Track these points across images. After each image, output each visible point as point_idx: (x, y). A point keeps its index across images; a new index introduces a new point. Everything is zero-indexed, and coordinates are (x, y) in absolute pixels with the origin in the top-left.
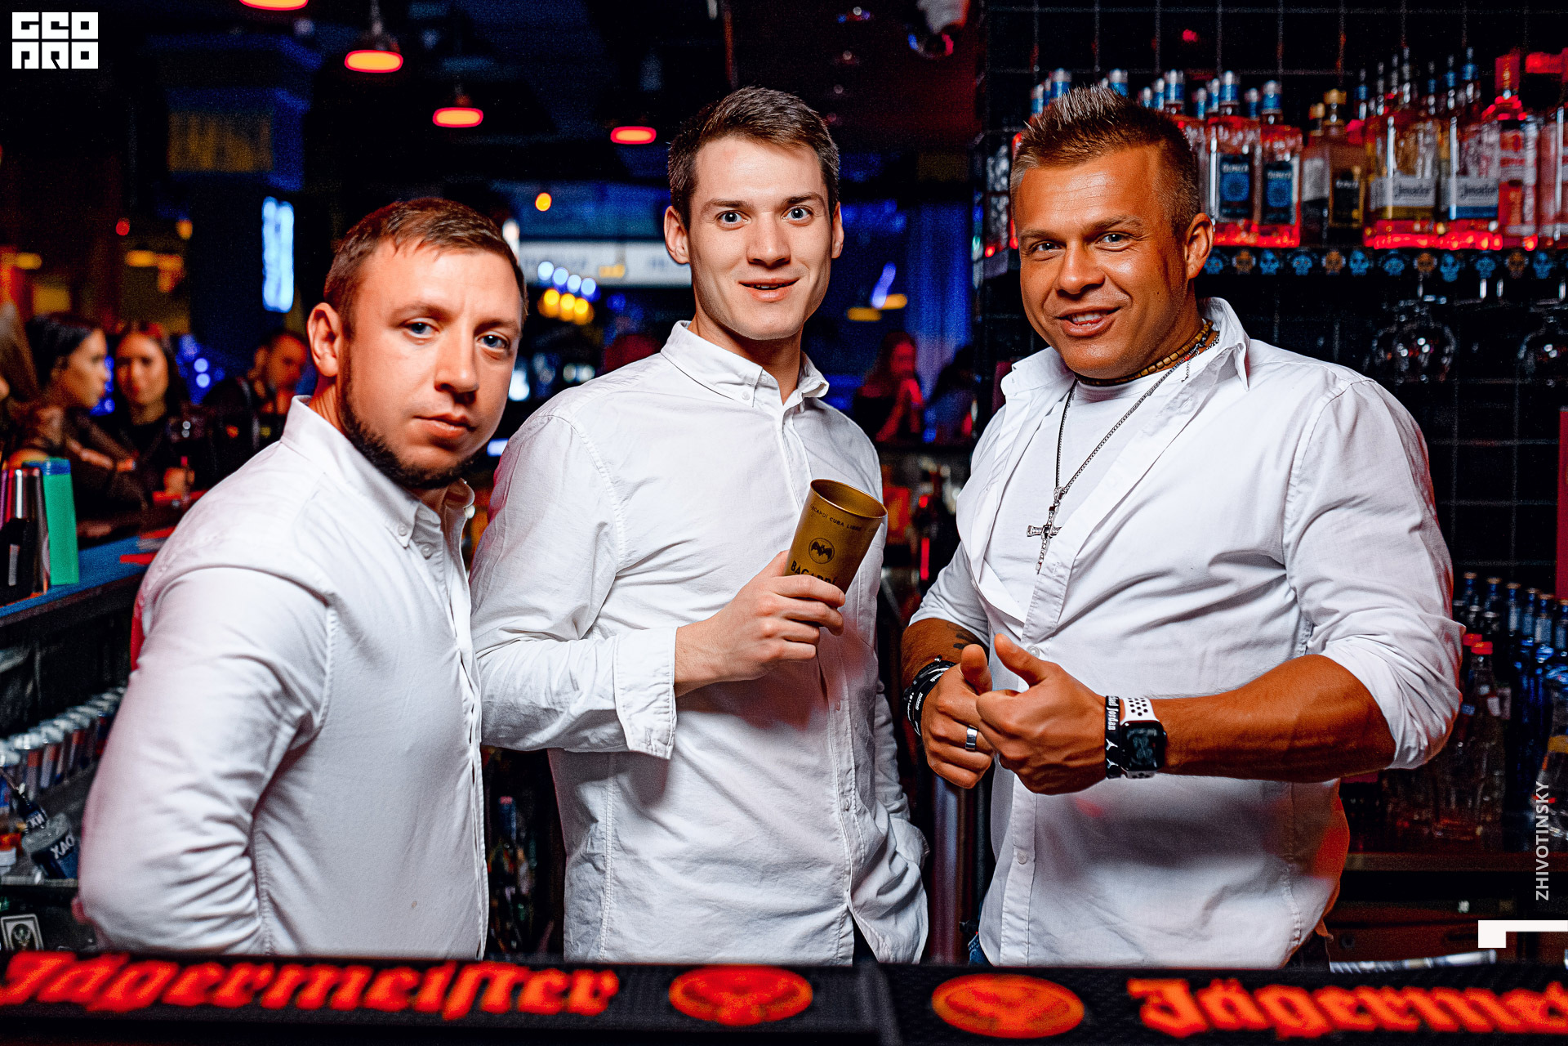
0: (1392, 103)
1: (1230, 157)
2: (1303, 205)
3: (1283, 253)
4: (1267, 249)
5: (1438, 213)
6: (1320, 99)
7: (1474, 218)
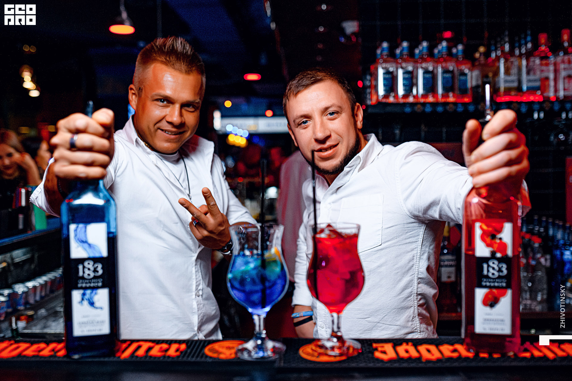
0: (503, 51)
1: (446, 71)
2: (472, 88)
3: (465, 105)
4: (460, 103)
5: (519, 89)
6: (477, 50)
7: (532, 90)
